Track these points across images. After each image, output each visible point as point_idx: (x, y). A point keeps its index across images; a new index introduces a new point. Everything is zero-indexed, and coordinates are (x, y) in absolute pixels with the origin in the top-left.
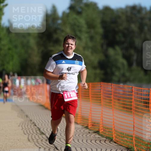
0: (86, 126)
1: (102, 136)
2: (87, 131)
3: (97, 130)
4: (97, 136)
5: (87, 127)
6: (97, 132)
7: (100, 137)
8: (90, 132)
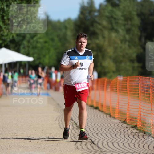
0: (124, 120)
1: (140, 130)
2: (125, 125)
3: (135, 124)
4: (135, 131)
5: (125, 122)
6: (135, 127)
7: (138, 131)
8: (128, 126)
